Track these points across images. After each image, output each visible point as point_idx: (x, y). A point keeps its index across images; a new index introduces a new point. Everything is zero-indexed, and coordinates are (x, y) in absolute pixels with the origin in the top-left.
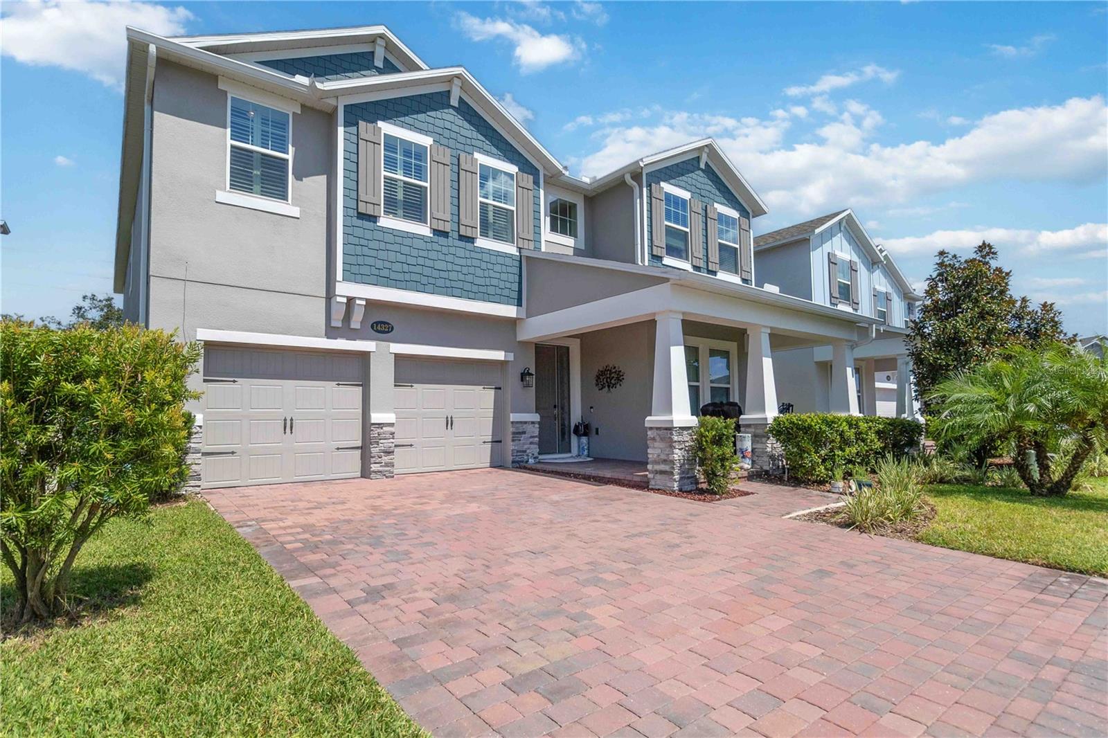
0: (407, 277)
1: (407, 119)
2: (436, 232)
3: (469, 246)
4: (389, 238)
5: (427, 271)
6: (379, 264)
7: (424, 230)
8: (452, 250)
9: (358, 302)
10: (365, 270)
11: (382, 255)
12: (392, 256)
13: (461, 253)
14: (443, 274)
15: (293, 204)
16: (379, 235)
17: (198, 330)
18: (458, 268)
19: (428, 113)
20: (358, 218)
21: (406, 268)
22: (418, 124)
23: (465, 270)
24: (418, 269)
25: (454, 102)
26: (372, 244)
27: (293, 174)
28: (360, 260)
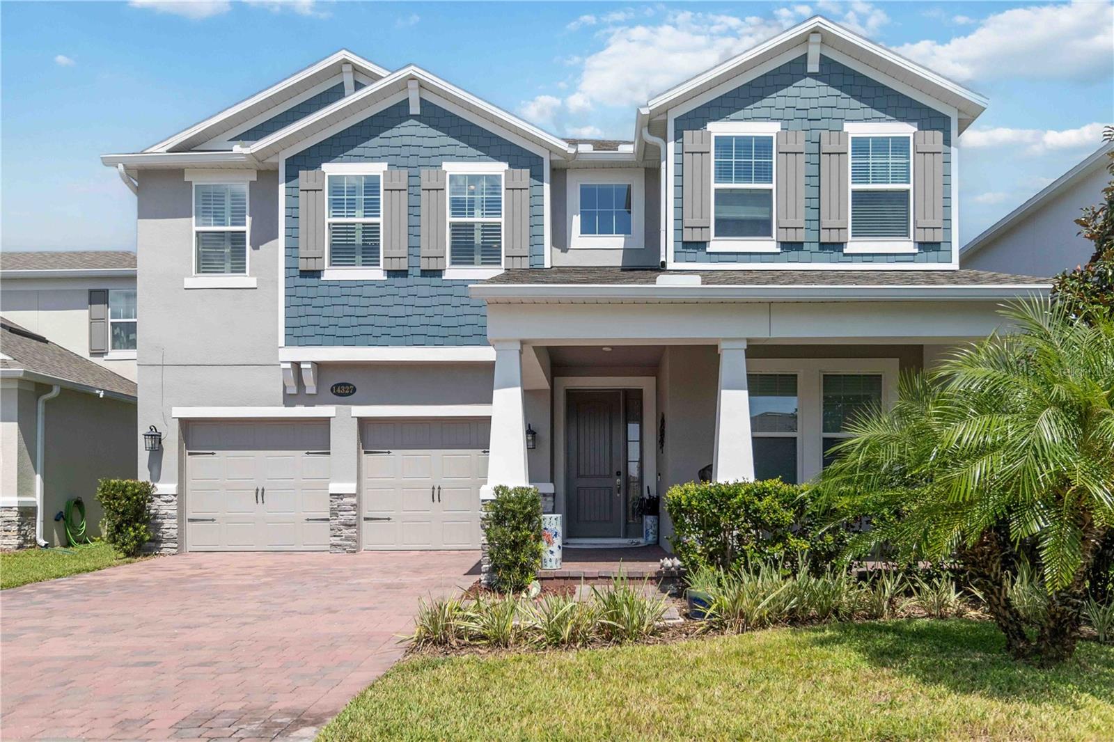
0: (357, 331)
1: (355, 151)
2: (391, 273)
3: (435, 281)
4: (336, 291)
5: (379, 321)
6: (324, 322)
7: (376, 274)
8: (412, 290)
9: (303, 366)
10: (308, 331)
11: (327, 311)
12: (338, 311)
13: (424, 291)
14: (400, 321)
15: (251, 275)
16: (323, 291)
17: (173, 408)
18: (421, 311)
19: (381, 135)
20: (301, 276)
21: (354, 321)
22: (368, 152)
23: (429, 312)
24: (370, 320)
25: (415, 109)
26: (315, 302)
27: (250, 244)
28: (303, 321)
